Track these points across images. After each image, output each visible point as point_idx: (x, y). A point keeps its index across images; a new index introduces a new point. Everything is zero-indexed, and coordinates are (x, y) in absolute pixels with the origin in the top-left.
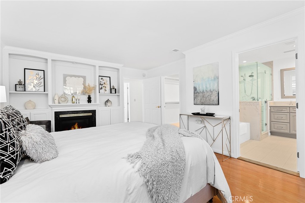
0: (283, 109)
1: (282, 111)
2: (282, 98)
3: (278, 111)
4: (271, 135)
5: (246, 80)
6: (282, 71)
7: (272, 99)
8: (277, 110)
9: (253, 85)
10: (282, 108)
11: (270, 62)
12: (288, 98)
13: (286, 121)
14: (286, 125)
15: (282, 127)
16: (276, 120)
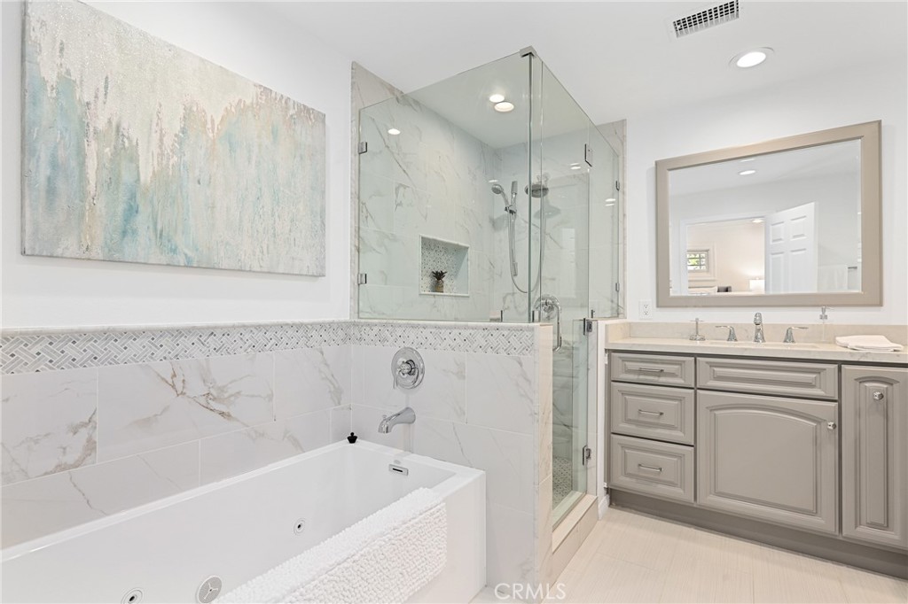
0: (666, 368)
1: (663, 380)
2: (658, 306)
3: (642, 378)
4: (610, 505)
5: (518, 213)
6: (662, 169)
7: (617, 312)
8: (641, 372)
9: (548, 238)
10: (663, 362)
11: (613, 123)
12: (686, 307)
13: (676, 435)
14: (680, 456)
15: (661, 469)
16: (633, 427)
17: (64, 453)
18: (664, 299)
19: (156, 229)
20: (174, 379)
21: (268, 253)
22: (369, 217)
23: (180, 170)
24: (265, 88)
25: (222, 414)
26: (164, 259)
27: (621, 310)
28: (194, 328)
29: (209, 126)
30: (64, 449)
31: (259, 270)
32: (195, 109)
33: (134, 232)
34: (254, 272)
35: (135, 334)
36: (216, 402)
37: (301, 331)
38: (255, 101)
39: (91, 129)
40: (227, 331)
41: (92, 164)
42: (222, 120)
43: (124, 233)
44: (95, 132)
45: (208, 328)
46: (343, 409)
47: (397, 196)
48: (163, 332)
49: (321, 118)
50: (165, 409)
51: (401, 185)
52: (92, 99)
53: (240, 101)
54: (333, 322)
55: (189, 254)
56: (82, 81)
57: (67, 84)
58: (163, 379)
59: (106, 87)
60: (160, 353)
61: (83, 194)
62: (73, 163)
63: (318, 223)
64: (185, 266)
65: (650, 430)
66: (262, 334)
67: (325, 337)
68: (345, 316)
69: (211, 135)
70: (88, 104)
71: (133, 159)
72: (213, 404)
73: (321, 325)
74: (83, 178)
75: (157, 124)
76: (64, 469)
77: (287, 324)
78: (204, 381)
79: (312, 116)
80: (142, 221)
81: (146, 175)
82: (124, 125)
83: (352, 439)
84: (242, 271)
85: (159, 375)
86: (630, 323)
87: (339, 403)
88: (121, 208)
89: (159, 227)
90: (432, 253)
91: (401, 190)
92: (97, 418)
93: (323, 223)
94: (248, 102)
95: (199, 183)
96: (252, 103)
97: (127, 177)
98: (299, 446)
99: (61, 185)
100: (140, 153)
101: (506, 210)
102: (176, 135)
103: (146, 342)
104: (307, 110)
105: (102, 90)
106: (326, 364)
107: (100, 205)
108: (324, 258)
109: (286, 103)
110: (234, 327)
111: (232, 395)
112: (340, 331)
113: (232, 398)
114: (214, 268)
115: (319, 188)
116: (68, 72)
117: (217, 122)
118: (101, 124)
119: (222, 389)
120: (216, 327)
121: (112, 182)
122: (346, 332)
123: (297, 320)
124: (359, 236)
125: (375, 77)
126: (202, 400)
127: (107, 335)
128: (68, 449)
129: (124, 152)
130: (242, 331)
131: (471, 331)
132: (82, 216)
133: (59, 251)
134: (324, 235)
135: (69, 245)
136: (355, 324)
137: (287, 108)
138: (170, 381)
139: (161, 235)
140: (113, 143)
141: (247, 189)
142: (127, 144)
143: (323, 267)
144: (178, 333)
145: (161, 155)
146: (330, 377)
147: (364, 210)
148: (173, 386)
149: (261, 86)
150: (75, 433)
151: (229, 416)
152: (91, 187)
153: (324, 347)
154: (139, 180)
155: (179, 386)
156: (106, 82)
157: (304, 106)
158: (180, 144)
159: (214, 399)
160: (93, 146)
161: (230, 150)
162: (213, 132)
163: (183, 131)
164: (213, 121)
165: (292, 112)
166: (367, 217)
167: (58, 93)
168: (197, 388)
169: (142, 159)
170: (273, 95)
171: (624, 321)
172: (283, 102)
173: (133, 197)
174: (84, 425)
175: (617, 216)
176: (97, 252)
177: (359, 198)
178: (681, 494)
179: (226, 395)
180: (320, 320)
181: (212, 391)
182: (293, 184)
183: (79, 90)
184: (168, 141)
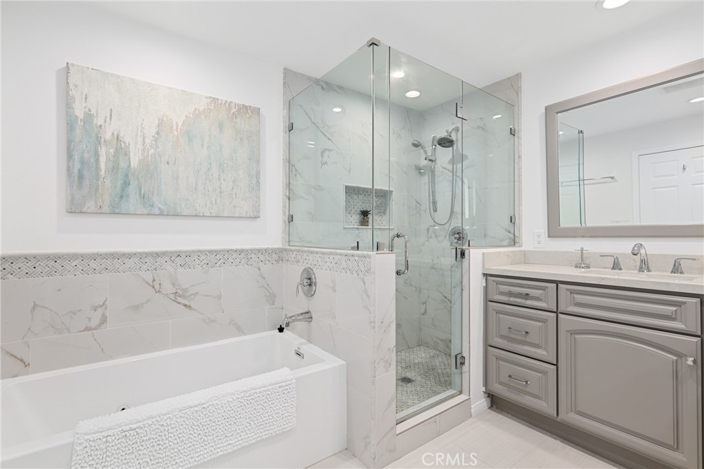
0: (531, 292)
2: (549, 237)
4: (491, 407)
6: (551, 112)
7: (514, 242)
9: (458, 180)
10: (530, 287)
11: (509, 78)
12: (575, 237)
13: (541, 353)
14: (544, 373)
15: (527, 382)
16: (505, 342)
17: (89, 321)
18: (555, 230)
19: (140, 194)
20: (154, 283)
21: (216, 204)
22: (298, 175)
23: (155, 157)
24: (214, 98)
25: (185, 305)
26: (145, 212)
27: (517, 240)
28: (166, 252)
29: (175, 128)
30: (90, 319)
31: (209, 215)
32: (165, 119)
33: (128, 196)
34: (206, 216)
35: (130, 256)
36: (181, 297)
37: (243, 255)
38: (206, 108)
39: (103, 140)
40: (189, 254)
41: (103, 159)
42: (184, 122)
43: (122, 197)
44: (105, 141)
45: (176, 252)
46: (276, 308)
47: (322, 158)
48: (147, 255)
49: (257, 111)
50: (148, 301)
51: (325, 150)
52: (103, 123)
53: (196, 109)
54: (268, 249)
55: (162, 207)
56: (97, 114)
57: (89, 117)
58: (147, 282)
59: (111, 115)
60: (145, 267)
61: (97, 177)
62: (93, 160)
63: (254, 182)
64: (159, 215)
65: (519, 346)
66: (213, 256)
67: (262, 258)
68: (278, 245)
69: (176, 133)
70: (100, 126)
71: (127, 154)
72: (180, 300)
73: (259, 250)
74: (98, 168)
75: (141, 132)
76: (89, 330)
77: (232, 250)
78: (173, 284)
79: (249, 111)
80: (132, 189)
81: (134, 162)
82: (122, 135)
83: (281, 330)
84: (197, 216)
85: (144, 280)
86: (525, 251)
87: (273, 304)
88: (119, 183)
89: (142, 192)
90: (361, 197)
91: (326, 153)
92: (107, 303)
93: (258, 182)
94: (201, 109)
95: (168, 163)
96: (204, 110)
97: (123, 165)
98: (241, 331)
99: (86, 173)
100: (131, 150)
101: (426, 159)
102: (153, 137)
103: (136, 260)
104: (246, 107)
105: (109, 117)
106: (263, 277)
107: (108, 182)
108: (259, 205)
109: (229, 104)
110: (193, 251)
111: (192, 295)
112: (274, 255)
113: (192, 296)
114: (178, 215)
115: (255, 158)
116: (90, 110)
117: (180, 125)
118: (108, 136)
119: (185, 290)
120: (180, 252)
121: (114, 169)
122: (279, 255)
123: (239, 247)
124: (289, 189)
125: (303, 75)
126: (172, 297)
127: (114, 256)
128: (91, 320)
129: (121, 150)
130: (199, 254)
131: (339, 257)
132: (97, 189)
133: (85, 210)
134: (259, 190)
135: (90, 206)
136: (286, 250)
137: (230, 108)
138: (151, 284)
139: (144, 196)
140: (115, 146)
141: (200, 164)
142: (123, 146)
143: (258, 211)
144: (157, 255)
145: (144, 149)
146: (266, 286)
147: (294, 170)
148: (153, 287)
149: (210, 98)
150: (95, 310)
151: (190, 307)
152: (103, 173)
153: (261, 265)
154: (130, 164)
155: (157, 287)
156: (111, 112)
157: (243, 105)
158: (156, 141)
159: (180, 296)
160: (103, 148)
161: (189, 141)
162: (177, 131)
163: (158, 133)
164: (177, 124)
165: (234, 110)
166: (296, 175)
167: (84, 123)
168: (168, 289)
169: (132, 154)
170: (220, 101)
171: (520, 249)
172: (227, 105)
173: (127, 176)
174: (100, 306)
175: (514, 158)
176: (106, 209)
177: (289, 162)
178: (545, 406)
179: (188, 294)
180: (258, 247)
181: (179, 291)
182: (234, 158)
183: (95, 120)
184: (148, 141)
